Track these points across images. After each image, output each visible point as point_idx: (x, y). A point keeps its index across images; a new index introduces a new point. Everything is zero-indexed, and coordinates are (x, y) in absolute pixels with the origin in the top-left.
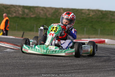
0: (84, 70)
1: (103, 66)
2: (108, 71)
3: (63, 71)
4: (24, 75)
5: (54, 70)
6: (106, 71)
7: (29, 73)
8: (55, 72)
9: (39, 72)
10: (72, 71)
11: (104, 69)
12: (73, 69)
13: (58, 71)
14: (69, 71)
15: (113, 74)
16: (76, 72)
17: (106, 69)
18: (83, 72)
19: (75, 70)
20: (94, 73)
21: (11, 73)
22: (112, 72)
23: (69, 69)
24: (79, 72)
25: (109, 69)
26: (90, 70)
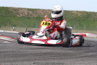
0: (59, 57)
1: (75, 54)
2: (78, 57)
3: (43, 57)
4: (12, 61)
5: (36, 57)
6: (76, 57)
7: (16, 59)
8: (36, 59)
9: (24, 59)
10: (50, 58)
11: (74, 56)
12: (51, 56)
13: (40, 58)
14: (47, 58)
15: (80, 60)
16: (53, 58)
17: (76, 56)
18: (58, 58)
19: (53, 57)
20: (66, 59)
21: (3, 59)
22: (80, 58)
23: (48, 56)
24: (55, 58)
25: (78, 56)
26: (64, 57)
